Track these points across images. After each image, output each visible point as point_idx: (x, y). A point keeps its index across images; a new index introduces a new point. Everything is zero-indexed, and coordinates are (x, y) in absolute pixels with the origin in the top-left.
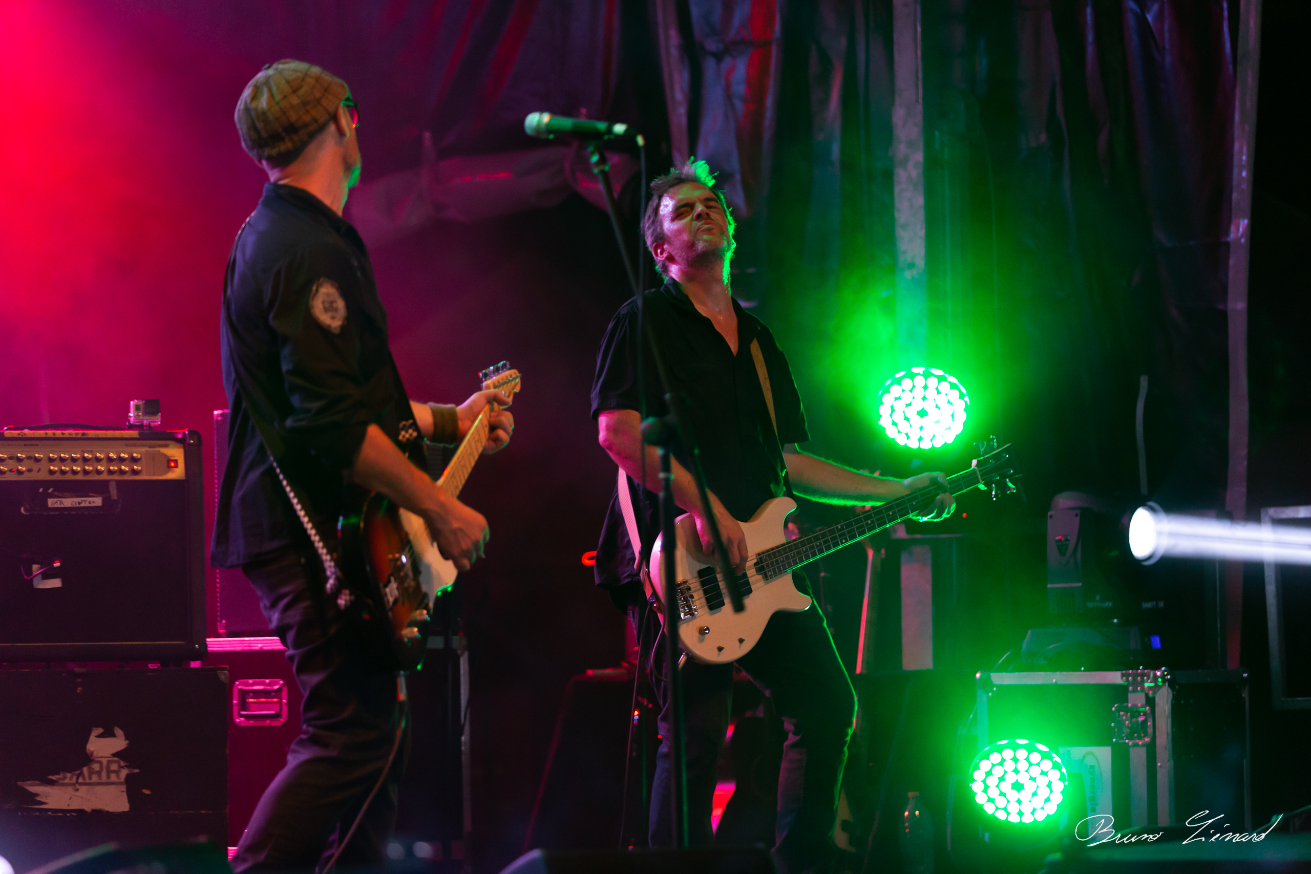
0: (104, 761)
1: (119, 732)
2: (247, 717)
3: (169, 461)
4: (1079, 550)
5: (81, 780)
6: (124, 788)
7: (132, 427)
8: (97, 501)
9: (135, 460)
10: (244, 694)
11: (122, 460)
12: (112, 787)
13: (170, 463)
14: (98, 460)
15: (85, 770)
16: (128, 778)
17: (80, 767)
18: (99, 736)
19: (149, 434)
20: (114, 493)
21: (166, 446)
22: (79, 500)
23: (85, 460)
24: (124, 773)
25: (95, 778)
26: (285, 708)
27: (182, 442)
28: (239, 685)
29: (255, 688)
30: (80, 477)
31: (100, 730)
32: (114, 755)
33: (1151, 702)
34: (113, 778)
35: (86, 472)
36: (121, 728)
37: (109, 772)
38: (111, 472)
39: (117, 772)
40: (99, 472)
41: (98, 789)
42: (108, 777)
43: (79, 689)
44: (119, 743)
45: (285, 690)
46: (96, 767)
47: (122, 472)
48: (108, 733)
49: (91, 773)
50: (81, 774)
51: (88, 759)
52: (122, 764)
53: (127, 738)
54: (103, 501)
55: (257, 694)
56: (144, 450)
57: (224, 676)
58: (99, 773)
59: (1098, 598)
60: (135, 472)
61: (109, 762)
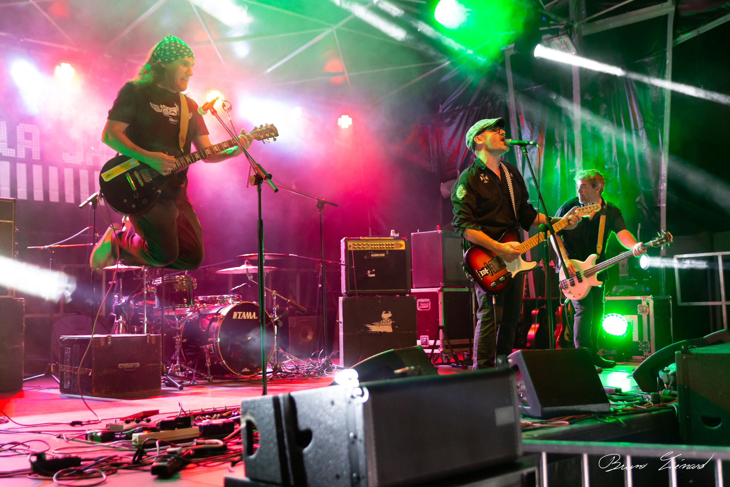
0: (386, 320)
1: (389, 312)
2: (420, 308)
3: (401, 245)
4: (628, 265)
5: (380, 324)
6: (391, 326)
7: (392, 237)
8: (383, 255)
9: (393, 245)
10: (420, 303)
11: (389, 245)
12: (388, 326)
13: (401, 246)
14: (384, 245)
15: (381, 322)
16: (392, 324)
17: (380, 321)
18: (385, 313)
19: (396, 239)
20: (387, 253)
21: (400, 241)
22: (379, 254)
23: (380, 245)
24: (391, 322)
25: (384, 324)
26: (430, 306)
27: (404, 240)
28: (418, 300)
29: (423, 301)
30: (379, 249)
31: (385, 312)
32: (389, 318)
33: (648, 304)
34: (388, 324)
35: (381, 248)
36: (390, 311)
37: (387, 322)
38: (387, 248)
39: (389, 322)
40: (384, 248)
41: (385, 326)
42: (387, 323)
43: (380, 302)
44: (390, 315)
45: (430, 301)
46: (384, 321)
47: (390, 248)
48: (387, 312)
49: (383, 322)
50: (380, 323)
51: (382, 319)
52: (391, 320)
53: (392, 313)
54: (385, 255)
55: (423, 303)
56: (395, 242)
57: (415, 298)
58: (385, 322)
59: (632, 278)
60: (393, 248)
61: (387, 320)
